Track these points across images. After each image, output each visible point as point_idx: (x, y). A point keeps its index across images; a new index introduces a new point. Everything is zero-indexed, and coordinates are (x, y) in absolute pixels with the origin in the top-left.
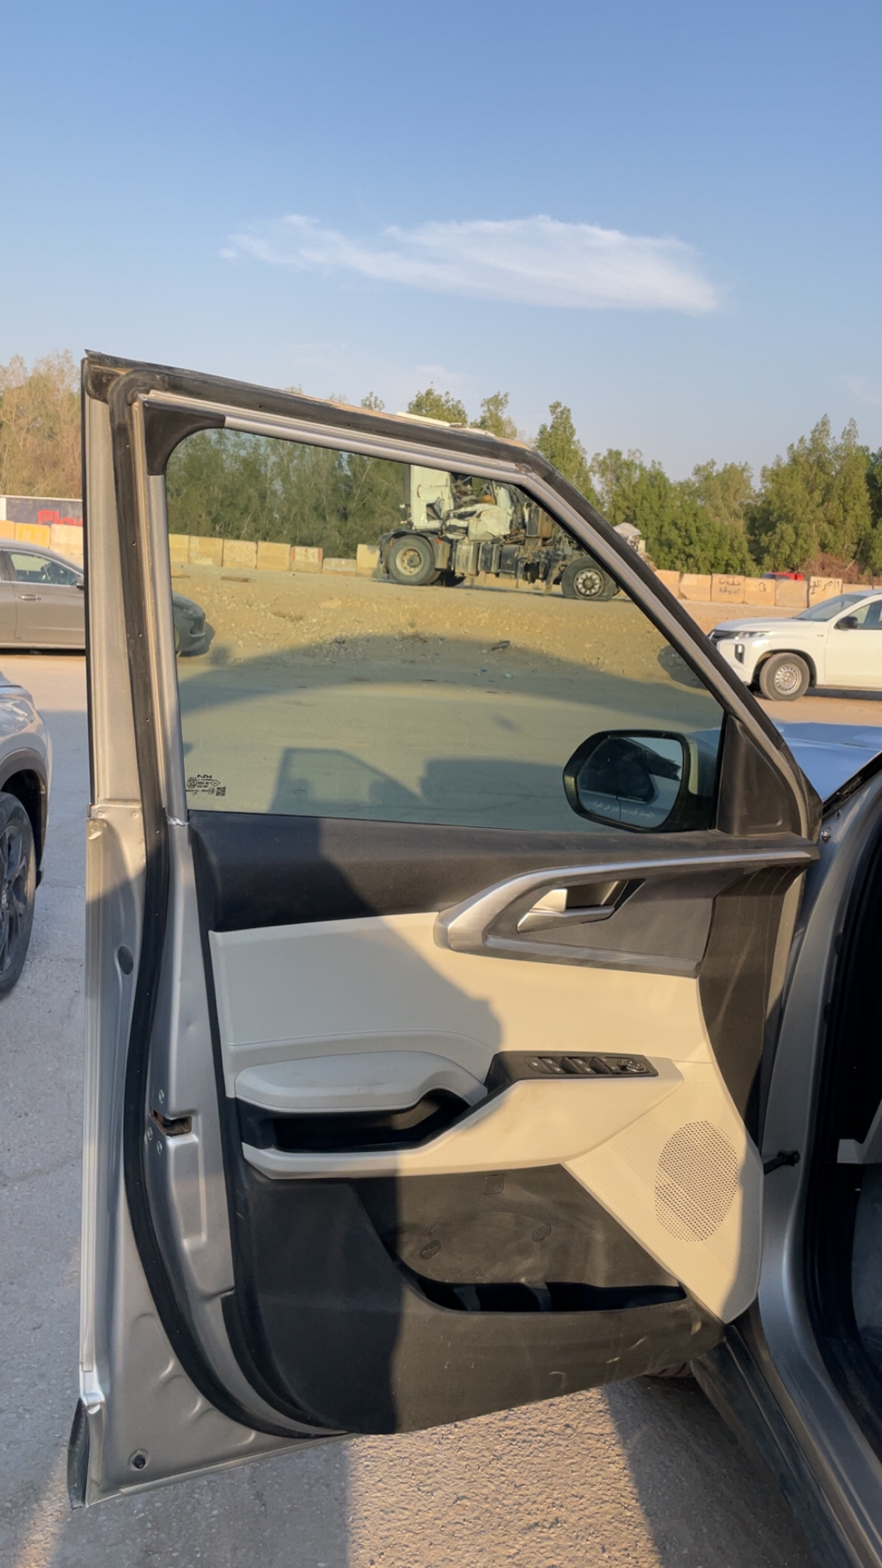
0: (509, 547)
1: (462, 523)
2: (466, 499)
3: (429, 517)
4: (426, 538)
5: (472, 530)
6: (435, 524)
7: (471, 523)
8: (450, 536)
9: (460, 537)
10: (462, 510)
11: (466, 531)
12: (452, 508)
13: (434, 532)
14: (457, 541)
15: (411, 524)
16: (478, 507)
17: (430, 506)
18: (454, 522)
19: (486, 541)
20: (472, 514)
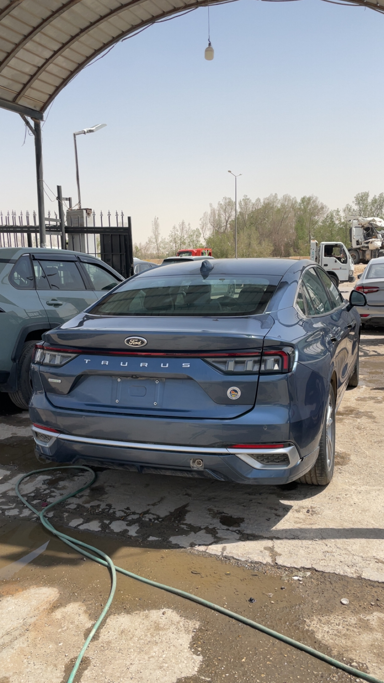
0: (381, 251)
1: (366, 245)
2: (369, 238)
3: (357, 244)
4: (357, 250)
5: (370, 247)
6: (358, 246)
7: (370, 245)
8: (364, 249)
9: (367, 249)
10: (366, 241)
11: (368, 247)
12: (364, 240)
13: (359, 249)
14: (366, 250)
15: (352, 247)
16: (370, 240)
17: (358, 242)
18: (363, 245)
19: (374, 250)
20: (369, 242)
